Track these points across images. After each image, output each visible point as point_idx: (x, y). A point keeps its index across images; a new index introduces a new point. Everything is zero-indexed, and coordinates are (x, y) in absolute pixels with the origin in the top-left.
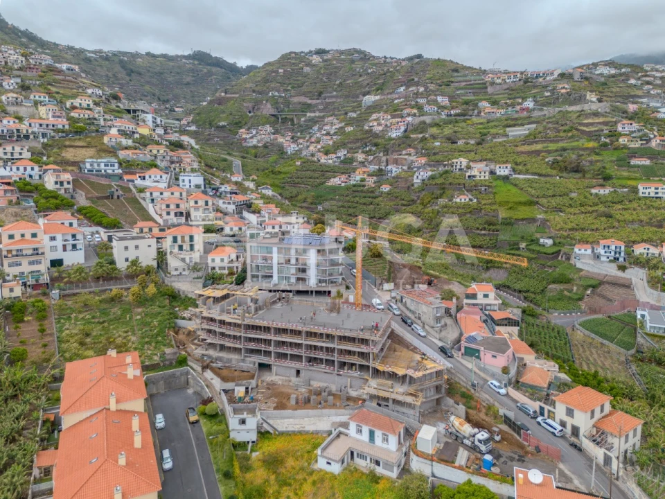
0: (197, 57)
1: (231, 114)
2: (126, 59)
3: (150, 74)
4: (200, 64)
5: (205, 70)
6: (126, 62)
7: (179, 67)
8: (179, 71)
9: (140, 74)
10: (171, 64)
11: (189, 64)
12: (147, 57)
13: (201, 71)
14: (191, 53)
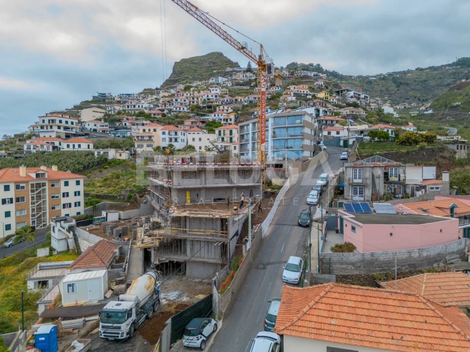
0: (460, 63)
1: (467, 95)
2: (398, 76)
3: (416, 83)
4: (462, 68)
5: (466, 71)
6: (398, 78)
7: (442, 74)
8: (441, 76)
9: (407, 84)
10: (436, 72)
11: (451, 70)
12: (416, 72)
13: (462, 72)
14: (456, 61)
